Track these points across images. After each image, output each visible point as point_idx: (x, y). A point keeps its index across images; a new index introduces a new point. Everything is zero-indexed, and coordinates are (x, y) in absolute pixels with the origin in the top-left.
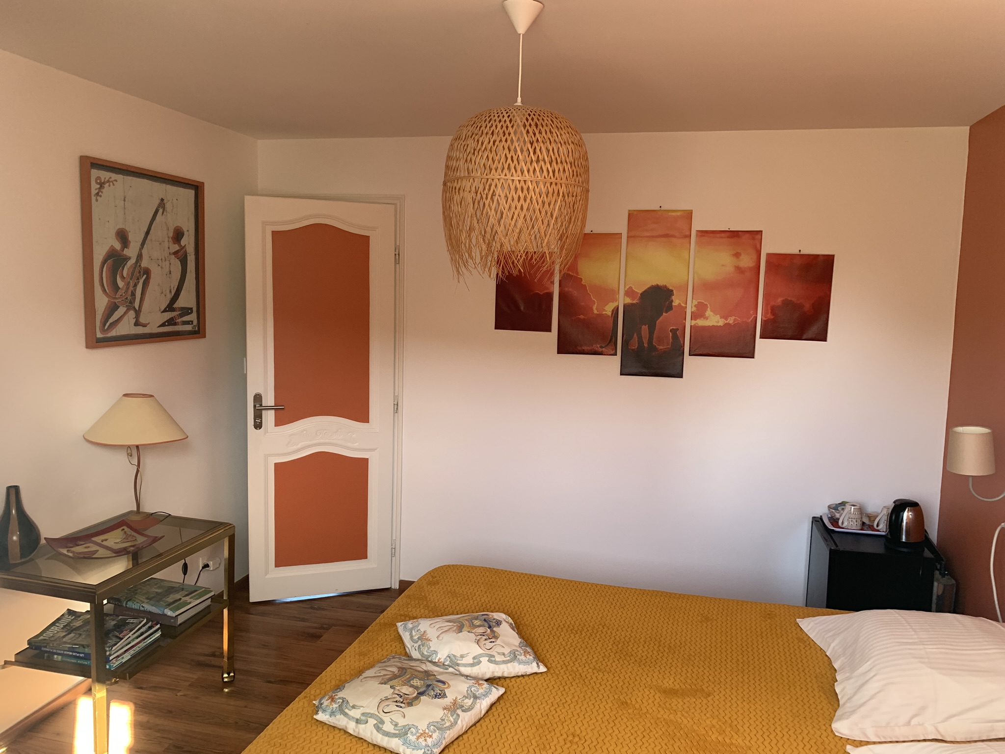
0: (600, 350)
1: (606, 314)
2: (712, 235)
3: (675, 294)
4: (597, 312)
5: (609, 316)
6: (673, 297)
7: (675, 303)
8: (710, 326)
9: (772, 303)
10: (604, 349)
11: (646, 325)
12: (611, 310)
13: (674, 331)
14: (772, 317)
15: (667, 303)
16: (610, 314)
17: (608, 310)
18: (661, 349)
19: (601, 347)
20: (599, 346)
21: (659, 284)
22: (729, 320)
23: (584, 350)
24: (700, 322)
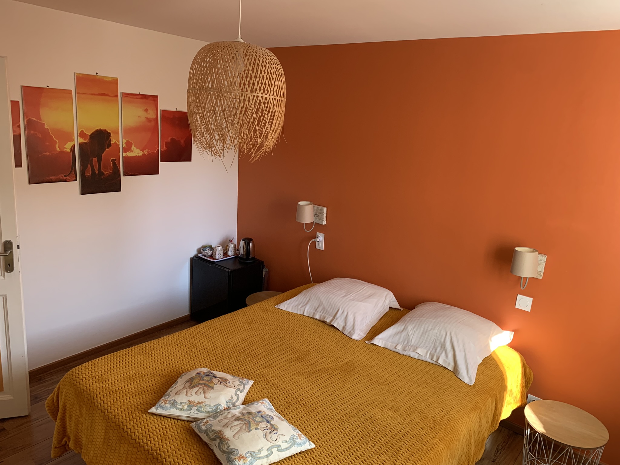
0: (65, 178)
1: (66, 151)
2: (131, 96)
3: (112, 135)
4: (60, 149)
5: (69, 152)
6: (111, 137)
7: (112, 142)
8: (134, 156)
9: (166, 141)
10: (67, 177)
11: (95, 158)
12: (70, 148)
13: (113, 161)
14: (166, 149)
15: (108, 142)
16: (69, 151)
17: (68, 147)
18: (107, 174)
19: (65, 176)
20: (63, 175)
21: (102, 129)
22: (145, 152)
23: (52, 179)
24: (129, 154)
